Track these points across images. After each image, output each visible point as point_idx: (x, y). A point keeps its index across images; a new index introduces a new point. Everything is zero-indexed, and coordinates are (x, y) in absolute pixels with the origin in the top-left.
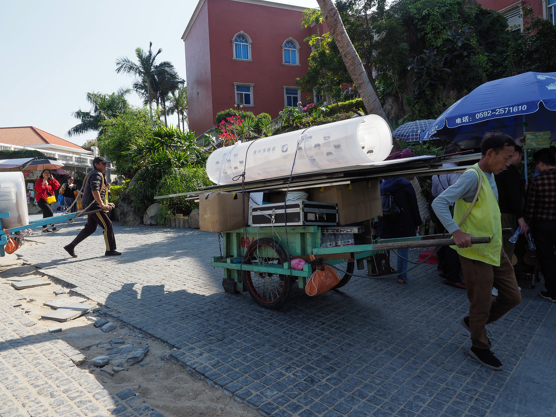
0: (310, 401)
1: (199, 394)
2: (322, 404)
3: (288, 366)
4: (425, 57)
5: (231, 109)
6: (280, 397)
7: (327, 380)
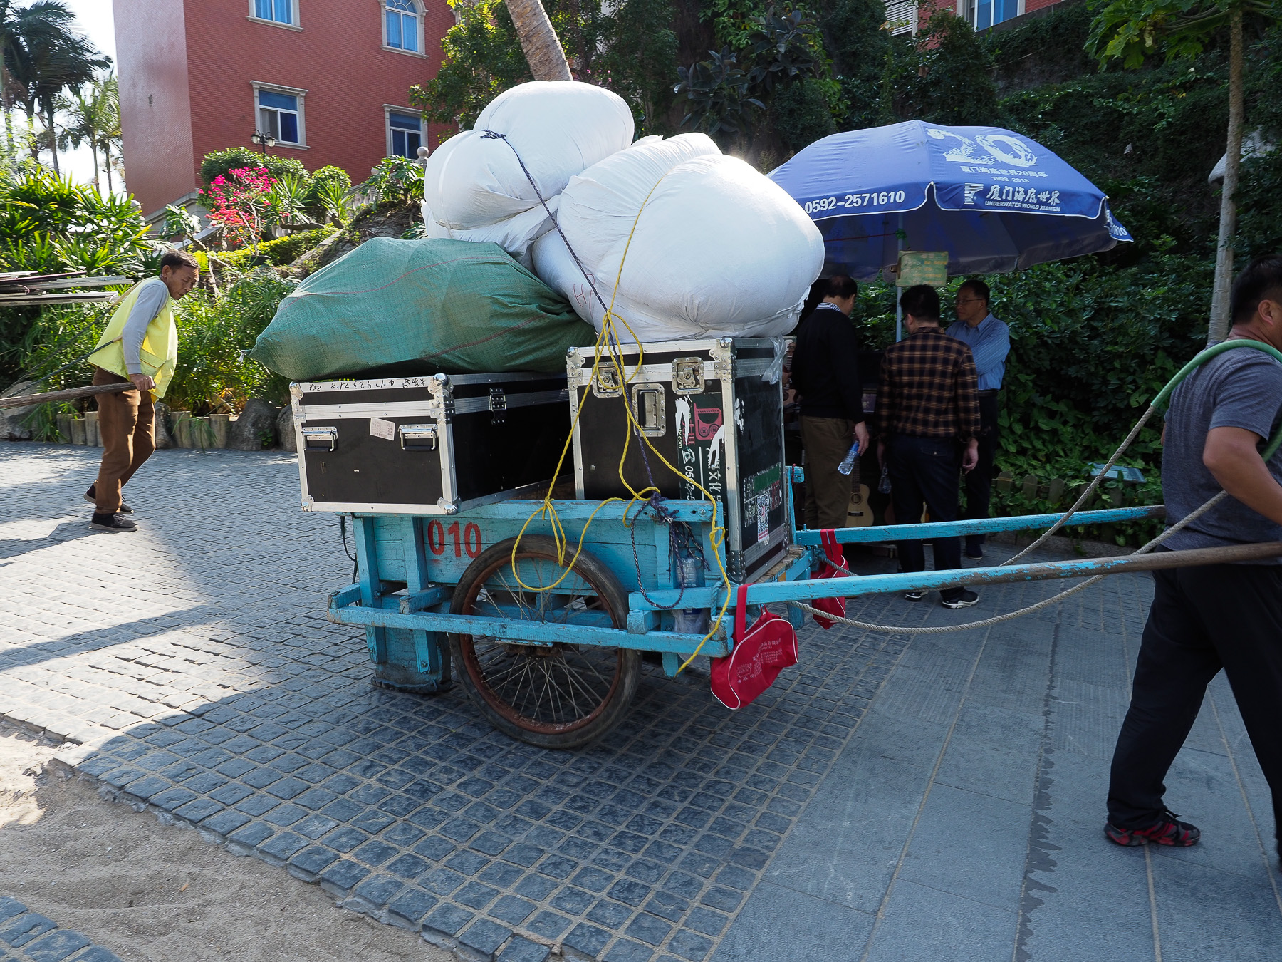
0: (415, 836)
1: (132, 848)
2: (443, 840)
3: (368, 763)
4: (711, 67)
5: (243, 148)
6: (345, 834)
7: (459, 786)
